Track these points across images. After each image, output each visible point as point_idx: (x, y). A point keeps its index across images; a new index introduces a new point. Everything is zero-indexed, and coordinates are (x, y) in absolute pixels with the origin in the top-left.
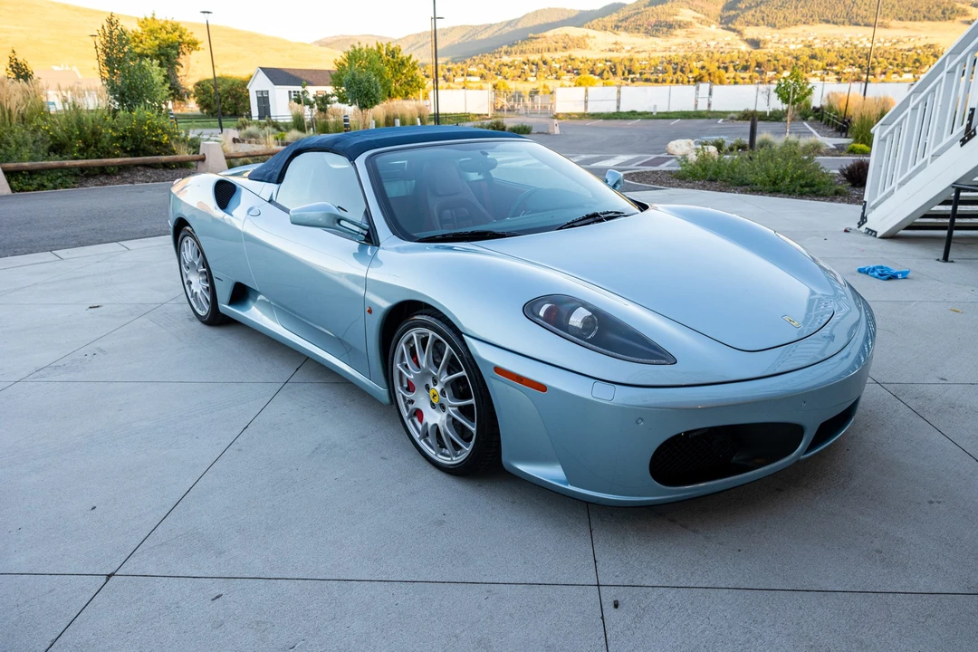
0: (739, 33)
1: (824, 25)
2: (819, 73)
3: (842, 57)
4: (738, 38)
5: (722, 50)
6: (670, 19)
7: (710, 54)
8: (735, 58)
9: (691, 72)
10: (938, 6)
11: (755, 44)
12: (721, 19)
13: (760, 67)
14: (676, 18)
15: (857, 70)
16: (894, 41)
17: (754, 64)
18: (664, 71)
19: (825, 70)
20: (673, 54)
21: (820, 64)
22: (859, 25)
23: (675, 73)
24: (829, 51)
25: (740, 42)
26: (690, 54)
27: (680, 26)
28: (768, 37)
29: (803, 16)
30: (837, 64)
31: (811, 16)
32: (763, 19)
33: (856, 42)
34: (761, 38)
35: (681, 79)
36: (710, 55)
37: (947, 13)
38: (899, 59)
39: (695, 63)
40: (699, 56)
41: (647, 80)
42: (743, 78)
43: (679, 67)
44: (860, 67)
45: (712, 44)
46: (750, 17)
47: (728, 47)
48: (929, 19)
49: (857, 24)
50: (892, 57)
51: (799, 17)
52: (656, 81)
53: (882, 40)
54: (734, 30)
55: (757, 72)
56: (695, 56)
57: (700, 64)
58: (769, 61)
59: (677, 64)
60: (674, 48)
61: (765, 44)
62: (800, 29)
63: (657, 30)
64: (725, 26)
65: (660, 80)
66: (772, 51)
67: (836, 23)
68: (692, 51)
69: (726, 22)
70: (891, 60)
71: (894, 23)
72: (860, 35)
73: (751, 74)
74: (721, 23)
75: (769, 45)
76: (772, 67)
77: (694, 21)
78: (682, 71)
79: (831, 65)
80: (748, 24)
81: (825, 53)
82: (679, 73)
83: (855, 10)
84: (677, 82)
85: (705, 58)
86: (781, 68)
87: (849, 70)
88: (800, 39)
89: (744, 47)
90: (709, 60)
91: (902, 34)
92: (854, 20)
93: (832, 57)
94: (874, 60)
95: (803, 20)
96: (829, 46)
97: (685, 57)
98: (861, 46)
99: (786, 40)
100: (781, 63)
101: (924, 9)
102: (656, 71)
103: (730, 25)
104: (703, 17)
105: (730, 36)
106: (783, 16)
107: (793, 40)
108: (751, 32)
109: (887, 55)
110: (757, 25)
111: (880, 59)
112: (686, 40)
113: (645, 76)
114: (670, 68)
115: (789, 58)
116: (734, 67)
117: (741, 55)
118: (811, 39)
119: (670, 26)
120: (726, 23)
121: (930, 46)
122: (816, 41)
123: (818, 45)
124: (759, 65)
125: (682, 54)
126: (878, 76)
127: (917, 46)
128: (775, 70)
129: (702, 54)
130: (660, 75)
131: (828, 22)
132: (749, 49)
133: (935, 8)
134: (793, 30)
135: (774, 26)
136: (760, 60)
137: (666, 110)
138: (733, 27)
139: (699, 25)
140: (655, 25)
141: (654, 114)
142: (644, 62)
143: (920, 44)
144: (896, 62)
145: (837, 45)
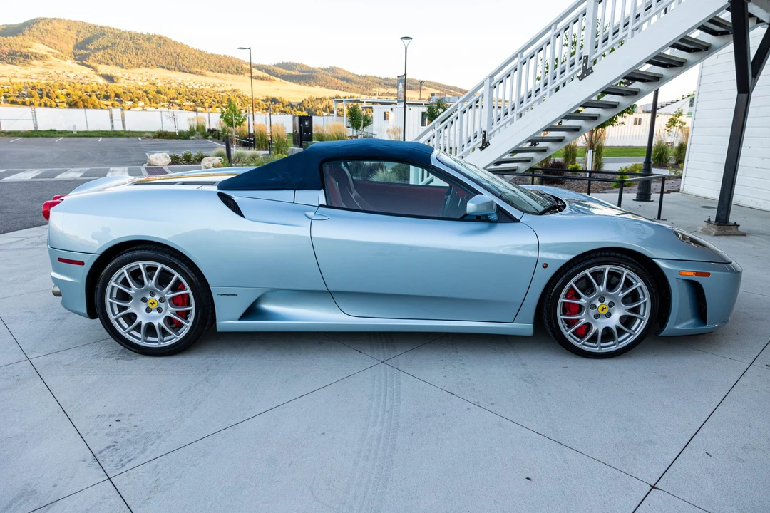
0: (93, 68)
1: (160, 70)
2: (166, 104)
3: (180, 94)
4: (94, 72)
5: (81, 81)
6: (25, 51)
7: (71, 83)
8: (95, 89)
9: (57, 97)
10: (233, 65)
11: (110, 79)
12: (75, 56)
13: (119, 97)
14: (30, 50)
15: (192, 104)
16: (212, 85)
17: (113, 95)
18: (30, 96)
19: (170, 102)
20: (35, 81)
21: (166, 98)
22: (186, 72)
23: (41, 98)
24: (169, 89)
25: (96, 76)
26: (52, 82)
27: (36, 58)
28: (120, 75)
29: (143, 61)
30: (177, 99)
31: (150, 62)
32: (111, 59)
33: (187, 84)
34: (113, 74)
35: (49, 104)
36: (73, 85)
37: (240, 70)
38: (217, 97)
39: (59, 91)
40: (61, 85)
41: (13, 103)
42: (107, 105)
43: (45, 93)
44: (194, 101)
45: (72, 75)
46: (100, 57)
47: (86, 79)
48: (230, 73)
49: (184, 71)
50: (213, 96)
51: (140, 62)
52: (24, 104)
53: (204, 84)
54: (89, 66)
55: (117, 101)
56: (57, 84)
57: (64, 92)
58: (125, 93)
59: (41, 90)
60: (34, 76)
61: (118, 79)
62: (143, 70)
63: (12, 59)
64: (79, 62)
65: (28, 103)
66: (126, 86)
67: (169, 69)
68: (53, 80)
69: (81, 60)
70: (213, 98)
71: (208, 73)
72: (188, 79)
73: (113, 102)
74: (75, 59)
75: (122, 81)
76: (129, 98)
77: (50, 55)
78: (48, 96)
79: (173, 99)
80: (100, 62)
81: (166, 90)
82: (46, 98)
83: (180, 60)
84: (46, 105)
85: (68, 87)
86: (136, 99)
87: (187, 103)
88: (145, 78)
89: (101, 81)
90: (72, 88)
91: (216, 81)
92: (181, 68)
93: (172, 93)
94: (202, 97)
95: (145, 64)
96: (168, 85)
97: (47, 84)
98: (190, 87)
99: (134, 78)
100: (135, 96)
101: (225, 65)
102: (21, 95)
103: (84, 62)
104: (58, 52)
105: (86, 71)
106: (127, 60)
107: (140, 78)
108: (104, 69)
109: (209, 94)
110: (108, 64)
111: (206, 97)
112: (45, 70)
113: (10, 99)
114: (35, 93)
115: (141, 92)
116: (96, 95)
117: (100, 87)
118: (153, 79)
119: (26, 57)
120: (79, 59)
121: (235, 91)
122: (158, 81)
123: (160, 84)
124: (117, 95)
125: (44, 82)
126: (207, 109)
127: (227, 90)
128: (131, 100)
129: (64, 83)
130: (27, 99)
131: (163, 67)
132: (106, 83)
133: (232, 66)
134: (137, 70)
135: (122, 66)
136: (117, 92)
137: (85, 129)
138: (87, 63)
139: (55, 59)
140: (10, 54)
141: (75, 133)
142: (6, 86)
143: (229, 88)
144: (216, 100)
145: (174, 85)
